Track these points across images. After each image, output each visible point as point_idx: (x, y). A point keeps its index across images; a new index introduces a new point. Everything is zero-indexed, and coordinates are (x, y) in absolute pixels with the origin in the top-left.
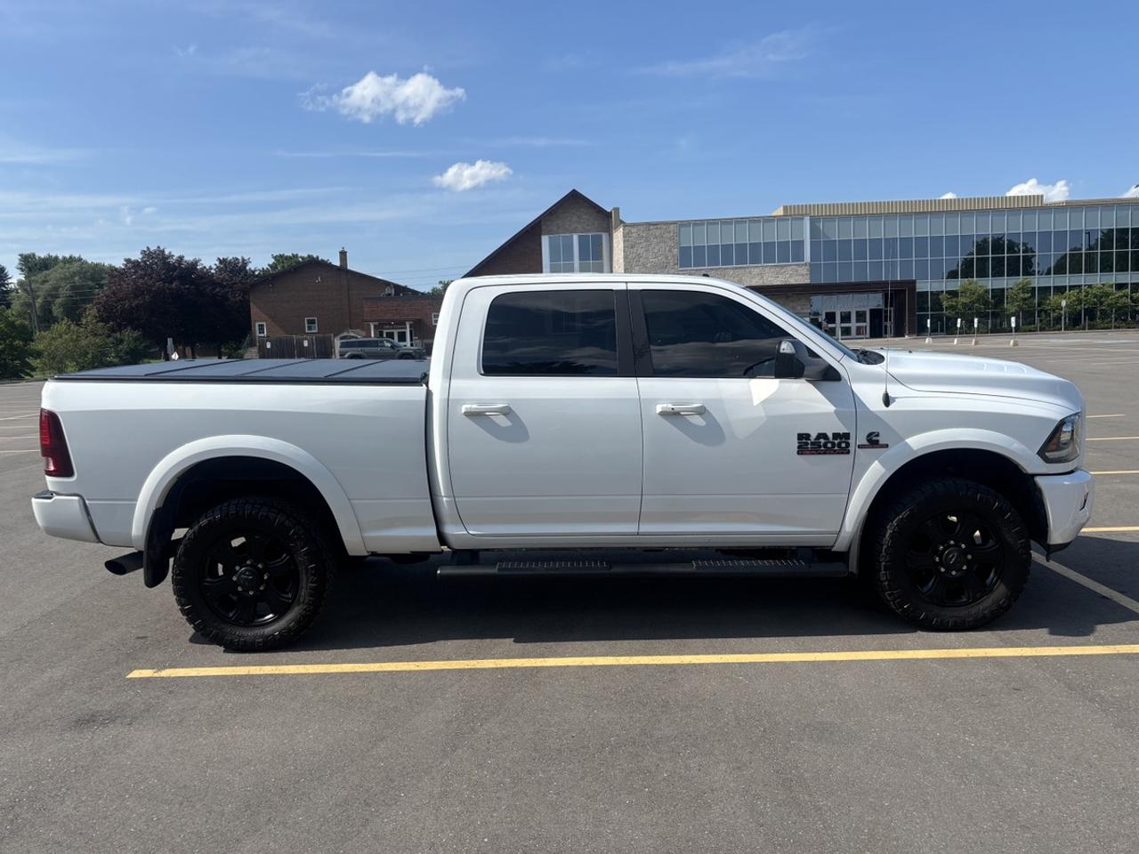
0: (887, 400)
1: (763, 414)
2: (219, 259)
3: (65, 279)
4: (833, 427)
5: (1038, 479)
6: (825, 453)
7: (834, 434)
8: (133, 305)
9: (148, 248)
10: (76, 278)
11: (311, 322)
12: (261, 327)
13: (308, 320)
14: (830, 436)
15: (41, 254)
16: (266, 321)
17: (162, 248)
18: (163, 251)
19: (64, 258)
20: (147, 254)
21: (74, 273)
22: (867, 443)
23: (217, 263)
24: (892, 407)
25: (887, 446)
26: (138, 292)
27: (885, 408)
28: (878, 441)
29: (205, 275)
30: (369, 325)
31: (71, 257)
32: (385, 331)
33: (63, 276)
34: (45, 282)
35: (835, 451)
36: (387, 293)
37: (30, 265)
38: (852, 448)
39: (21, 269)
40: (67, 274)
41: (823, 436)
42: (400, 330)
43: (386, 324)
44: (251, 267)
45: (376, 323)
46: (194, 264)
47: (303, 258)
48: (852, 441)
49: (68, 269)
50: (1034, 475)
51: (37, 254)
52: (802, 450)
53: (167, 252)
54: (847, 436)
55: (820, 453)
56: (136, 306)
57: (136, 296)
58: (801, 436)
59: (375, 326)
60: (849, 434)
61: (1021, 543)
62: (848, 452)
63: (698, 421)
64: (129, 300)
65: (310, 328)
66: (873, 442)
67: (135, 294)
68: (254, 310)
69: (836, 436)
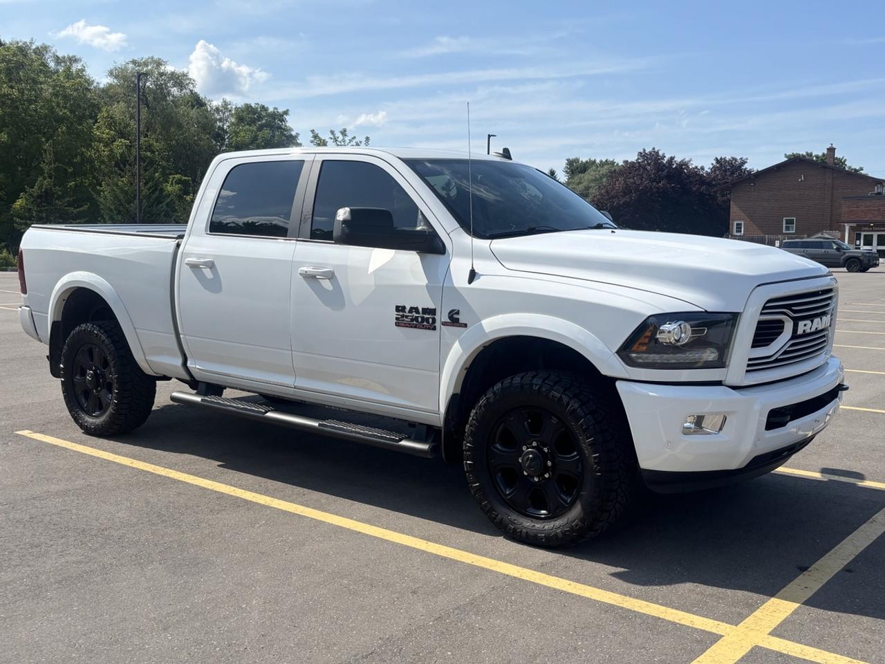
0: (473, 275)
1: (373, 283)
2: (717, 159)
3: (596, 180)
4: (425, 302)
5: (619, 385)
6: (415, 327)
7: (423, 309)
8: (621, 203)
9: (644, 150)
10: (604, 180)
11: (789, 222)
12: (739, 226)
13: (786, 220)
14: (420, 310)
15: (584, 159)
16: (743, 220)
17: (656, 150)
18: (658, 152)
19: (601, 161)
20: (642, 155)
21: (603, 175)
22: (449, 321)
23: (714, 162)
24: (475, 284)
25: (465, 325)
26: (627, 190)
27: (467, 285)
28: (458, 319)
29: (695, 175)
30: (844, 226)
31: (606, 161)
32: (863, 234)
33: (594, 178)
34: (579, 183)
35: (423, 326)
36: (876, 192)
37: (573, 168)
38: (438, 324)
39: (566, 171)
40: (597, 176)
41: (416, 310)
42: (880, 233)
43: (865, 226)
44: (747, 166)
45: (854, 225)
46: (683, 165)
47: (817, 157)
48: (437, 317)
49: (599, 171)
50: (614, 380)
51: (581, 160)
52: (399, 323)
53: (661, 153)
54: (433, 312)
55: (411, 327)
56: (624, 203)
57: (625, 194)
58: (398, 309)
59: (852, 228)
60: (435, 309)
61: (595, 458)
62: (434, 329)
63: (327, 284)
64: (619, 198)
65: (787, 228)
66: (454, 320)
67: (624, 192)
68: (734, 209)
69: (425, 311)
